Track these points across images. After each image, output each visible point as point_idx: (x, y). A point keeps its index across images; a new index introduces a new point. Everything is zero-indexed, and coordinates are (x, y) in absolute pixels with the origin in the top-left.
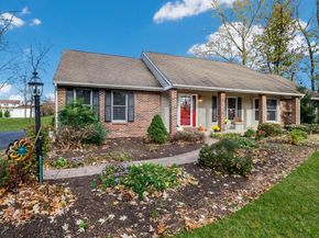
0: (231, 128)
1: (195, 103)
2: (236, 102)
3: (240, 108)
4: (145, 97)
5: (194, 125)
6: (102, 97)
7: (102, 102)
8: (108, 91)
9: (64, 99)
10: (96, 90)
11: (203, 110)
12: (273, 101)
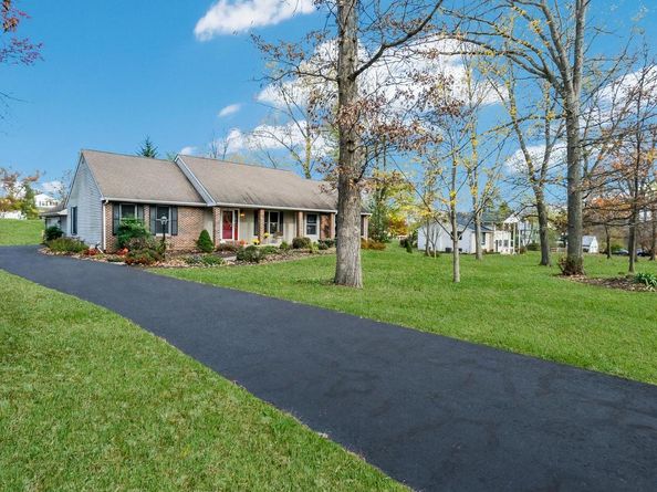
0: (273, 242)
1: (237, 217)
2: (277, 217)
3: (281, 222)
4: (188, 211)
5: (236, 239)
6: (147, 210)
7: (147, 216)
8: (152, 206)
9: (111, 213)
10: (141, 205)
11: (246, 224)
12: (311, 216)
